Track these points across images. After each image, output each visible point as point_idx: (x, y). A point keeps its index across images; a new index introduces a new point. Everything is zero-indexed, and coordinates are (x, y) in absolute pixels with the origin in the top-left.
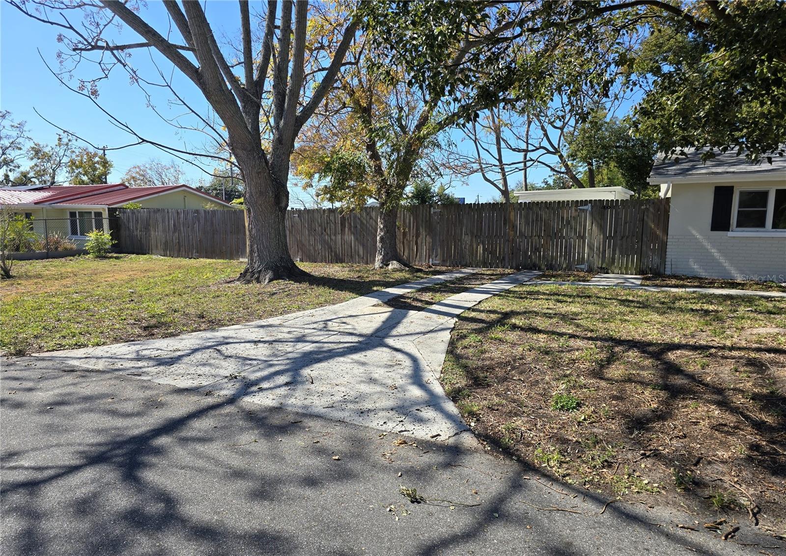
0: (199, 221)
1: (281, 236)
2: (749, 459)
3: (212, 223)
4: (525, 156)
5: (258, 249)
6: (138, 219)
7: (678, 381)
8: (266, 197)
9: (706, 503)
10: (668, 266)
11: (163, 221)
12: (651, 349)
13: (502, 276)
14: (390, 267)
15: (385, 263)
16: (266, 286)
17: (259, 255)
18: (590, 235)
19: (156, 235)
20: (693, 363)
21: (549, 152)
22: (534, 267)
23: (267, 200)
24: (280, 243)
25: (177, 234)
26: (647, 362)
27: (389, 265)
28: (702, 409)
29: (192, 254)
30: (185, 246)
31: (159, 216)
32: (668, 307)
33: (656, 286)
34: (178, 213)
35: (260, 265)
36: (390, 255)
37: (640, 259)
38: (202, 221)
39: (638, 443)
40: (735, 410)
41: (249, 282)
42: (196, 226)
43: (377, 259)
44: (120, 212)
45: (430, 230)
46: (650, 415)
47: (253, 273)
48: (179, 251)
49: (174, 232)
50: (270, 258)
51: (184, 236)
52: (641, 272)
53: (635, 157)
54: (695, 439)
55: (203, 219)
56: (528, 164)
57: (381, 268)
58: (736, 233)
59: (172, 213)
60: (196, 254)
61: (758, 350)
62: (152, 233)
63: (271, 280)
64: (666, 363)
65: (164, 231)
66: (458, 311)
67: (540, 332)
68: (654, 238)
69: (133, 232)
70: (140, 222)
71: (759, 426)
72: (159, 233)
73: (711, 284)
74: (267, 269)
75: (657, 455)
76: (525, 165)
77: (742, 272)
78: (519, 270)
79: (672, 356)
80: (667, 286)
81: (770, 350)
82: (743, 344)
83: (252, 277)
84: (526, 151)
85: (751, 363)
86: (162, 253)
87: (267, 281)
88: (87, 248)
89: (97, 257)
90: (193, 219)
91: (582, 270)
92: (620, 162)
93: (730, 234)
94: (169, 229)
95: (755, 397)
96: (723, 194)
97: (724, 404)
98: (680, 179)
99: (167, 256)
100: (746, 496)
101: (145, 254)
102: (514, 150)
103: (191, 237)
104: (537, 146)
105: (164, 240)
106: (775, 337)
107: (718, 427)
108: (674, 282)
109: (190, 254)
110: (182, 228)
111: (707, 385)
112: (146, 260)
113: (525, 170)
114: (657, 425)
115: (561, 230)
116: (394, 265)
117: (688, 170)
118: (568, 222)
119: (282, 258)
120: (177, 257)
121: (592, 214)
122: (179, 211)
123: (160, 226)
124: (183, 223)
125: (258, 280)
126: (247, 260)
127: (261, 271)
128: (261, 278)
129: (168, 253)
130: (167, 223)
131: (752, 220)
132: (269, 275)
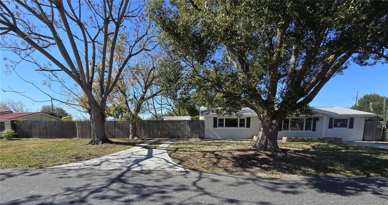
1: (103, 129)
2: (233, 166)
3: (62, 126)
4: (161, 106)
5: (96, 134)
6: (26, 124)
7: (219, 157)
9: (229, 172)
10: (205, 136)
11: (39, 125)
12: (211, 152)
13: (167, 140)
14: (135, 139)
15: (133, 137)
16: (101, 145)
17: (97, 136)
18: (187, 129)
19: (35, 130)
20: (220, 154)
21: (168, 105)
22: (174, 137)
26: (212, 154)
28: (224, 160)
29: (53, 137)
30: (49, 134)
31: (36, 123)
32: (209, 144)
33: (205, 141)
36: (135, 135)
37: (199, 135)
38: (57, 125)
39: (216, 166)
40: (229, 160)
41: (94, 145)
42: (55, 127)
43: (130, 136)
44: (16, 122)
45: (144, 128)
46: (216, 162)
47: (95, 142)
48: (47, 136)
49: (44, 129)
50: (101, 137)
51: (49, 131)
52: (200, 138)
53: (191, 108)
54: (224, 164)
56: (162, 108)
57: (132, 139)
58: (219, 128)
59: (43, 122)
60: (55, 137)
61: (229, 150)
62: (33, 130)
63: (102, 144)
64: (215, 154)
65: (39, 129)
66: (165, 148)
67: (187, 151)
68: (202, 129)
69: (23, 129)
70: (27, 126)
71: (233, 161)
72: (37, 130)
73: (215, 140)
74: (100, 140)
75: (220, 167)
76: (161, 109)
77: (220, 137)
78: (170, 138)
79: (216, 153)
80: (206, 140)
81: (231, 150)
82: (227, 150)
84: (161, 105)
85: (229, 152)
86: (38, 137)
87: (101, 144)
88: (3, 136)
89: (8, 139)
90: (53, 125)
91: (186, 138)
92: (187, 109)
93: (217, 128)
94: (41, 128)
95: (231, 157)
96: (215, 119)
97: (227, 159)
98: (207, 116)
100: (234, 170)
101: (30, 138)
102: (159, 104)
103: (52, 131)
104: (165, 103)
105: (39, 132)
106: (231, 148)
107: (227, 162)
108: (207, 140)
110: (48, 128)
111: (223, 157)
113: (161, 110)
114: (218, 163)
115: (180, 128)
117: (208, 113)
118: (182, 125)
120: (46, 138)
121: (187, 123)
122: (47, 122)
123: (37, 127)
124: (48, 126)
125: (97, 144)
126: (78, 138)
127: (98, 141)
128: (98, 143)
129: (41, 137)
130: (41, 126)
131: (221, 125)
132: (101, 142)
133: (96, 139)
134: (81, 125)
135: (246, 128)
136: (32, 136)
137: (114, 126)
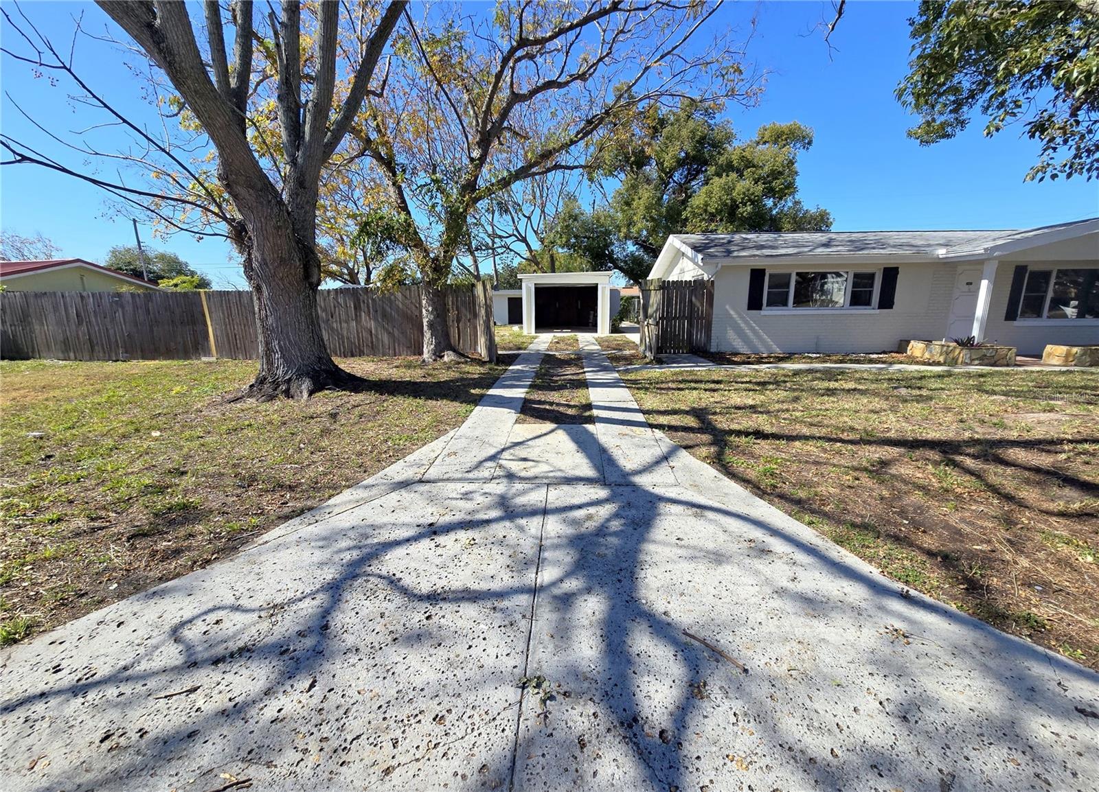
0: (123, 307)
1: (313, 324)
3: (148, 311)
5: (280, 347)
8: (290, 268)
10: (713, 344)
11: (56, 309)
14: (446, 359)
15: (438, 354)
16: (307, 403)
17: (283, 356)
19: (45, 329)
23: (292, 271)
24: (316, 337)
25: (84, 328)
27: (443, 356)
29: (117, 354)
30: (103, 344)
31: (47, 303)
34: (82, 297)
35: (287, 372)
36: (443, 345)
38: (129, 308)
41: (271, 398)
42: (119, 314)
43: (425, 350)
47: (276, 384)
48: (92, 352)
49: (80, 323)
50: (303, 360)
51: (99, 330)
52: (691, 350)
55: (131, 306)
57: (436, 361)
58: (767, 312)
60: (125, 355)
62: (37, 327)
63: (311, 393)
65: (59, 323)
72: (50, 327)
74: (300, 375)
83: (275, 390)
86: (61, 355)
87: (305, 395)
90: (111, 306)
93: (763, 312)
94: (68, 321)
96: (757, 275)
99: (69, 359)
101: (28, 359)
103: (111, 332)
105: (61, 337)
109: (114, 355)
110: (93, 319)
112: (34, 368)
116: (449, 357)
117: (730, 253)
119: (320, 358)
120: (91, 359)
122: (84, 294)
123: (51, 318)
124: (95, 312)
125: (288, 394)
126: (213, 359)
127: (290, 379)
128: (292, 391)
129: (72, 355)
130: (63, 313)
131: (779, 300)
132: (306, 385)
133: (280, 372)
134: (222, 306)
135: (878, 311)
136: (33, 351)
137: (355, 308)
